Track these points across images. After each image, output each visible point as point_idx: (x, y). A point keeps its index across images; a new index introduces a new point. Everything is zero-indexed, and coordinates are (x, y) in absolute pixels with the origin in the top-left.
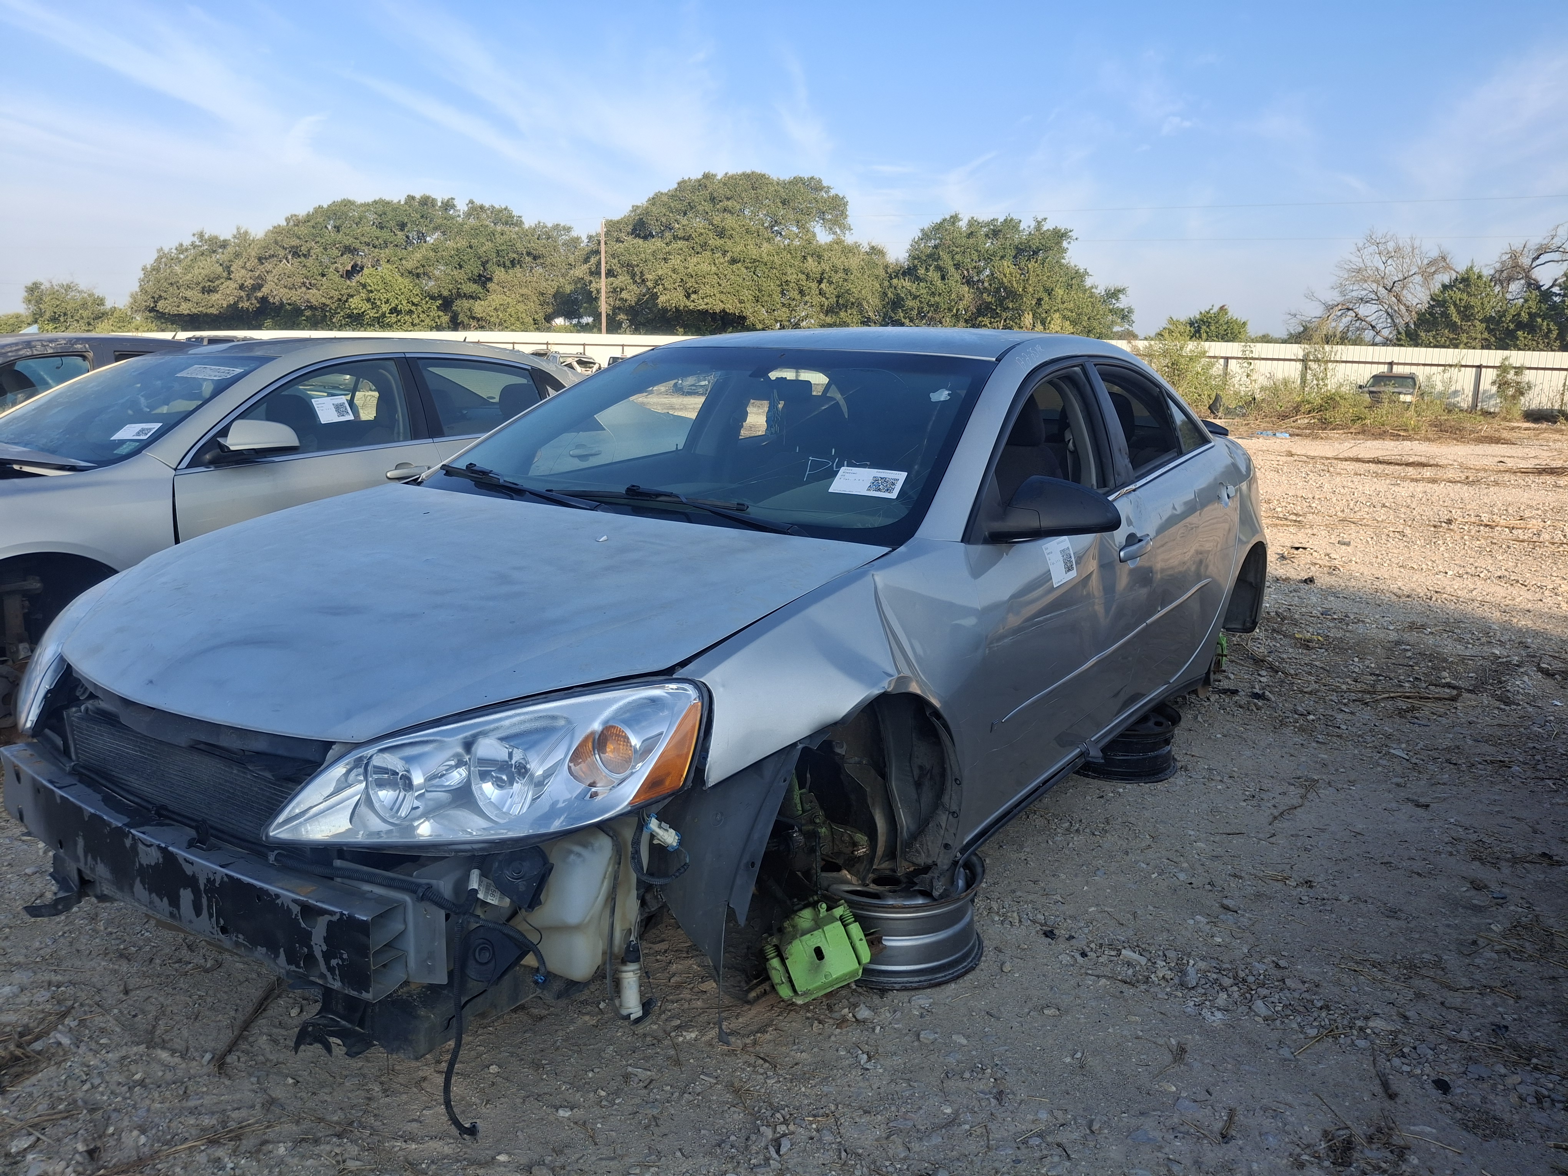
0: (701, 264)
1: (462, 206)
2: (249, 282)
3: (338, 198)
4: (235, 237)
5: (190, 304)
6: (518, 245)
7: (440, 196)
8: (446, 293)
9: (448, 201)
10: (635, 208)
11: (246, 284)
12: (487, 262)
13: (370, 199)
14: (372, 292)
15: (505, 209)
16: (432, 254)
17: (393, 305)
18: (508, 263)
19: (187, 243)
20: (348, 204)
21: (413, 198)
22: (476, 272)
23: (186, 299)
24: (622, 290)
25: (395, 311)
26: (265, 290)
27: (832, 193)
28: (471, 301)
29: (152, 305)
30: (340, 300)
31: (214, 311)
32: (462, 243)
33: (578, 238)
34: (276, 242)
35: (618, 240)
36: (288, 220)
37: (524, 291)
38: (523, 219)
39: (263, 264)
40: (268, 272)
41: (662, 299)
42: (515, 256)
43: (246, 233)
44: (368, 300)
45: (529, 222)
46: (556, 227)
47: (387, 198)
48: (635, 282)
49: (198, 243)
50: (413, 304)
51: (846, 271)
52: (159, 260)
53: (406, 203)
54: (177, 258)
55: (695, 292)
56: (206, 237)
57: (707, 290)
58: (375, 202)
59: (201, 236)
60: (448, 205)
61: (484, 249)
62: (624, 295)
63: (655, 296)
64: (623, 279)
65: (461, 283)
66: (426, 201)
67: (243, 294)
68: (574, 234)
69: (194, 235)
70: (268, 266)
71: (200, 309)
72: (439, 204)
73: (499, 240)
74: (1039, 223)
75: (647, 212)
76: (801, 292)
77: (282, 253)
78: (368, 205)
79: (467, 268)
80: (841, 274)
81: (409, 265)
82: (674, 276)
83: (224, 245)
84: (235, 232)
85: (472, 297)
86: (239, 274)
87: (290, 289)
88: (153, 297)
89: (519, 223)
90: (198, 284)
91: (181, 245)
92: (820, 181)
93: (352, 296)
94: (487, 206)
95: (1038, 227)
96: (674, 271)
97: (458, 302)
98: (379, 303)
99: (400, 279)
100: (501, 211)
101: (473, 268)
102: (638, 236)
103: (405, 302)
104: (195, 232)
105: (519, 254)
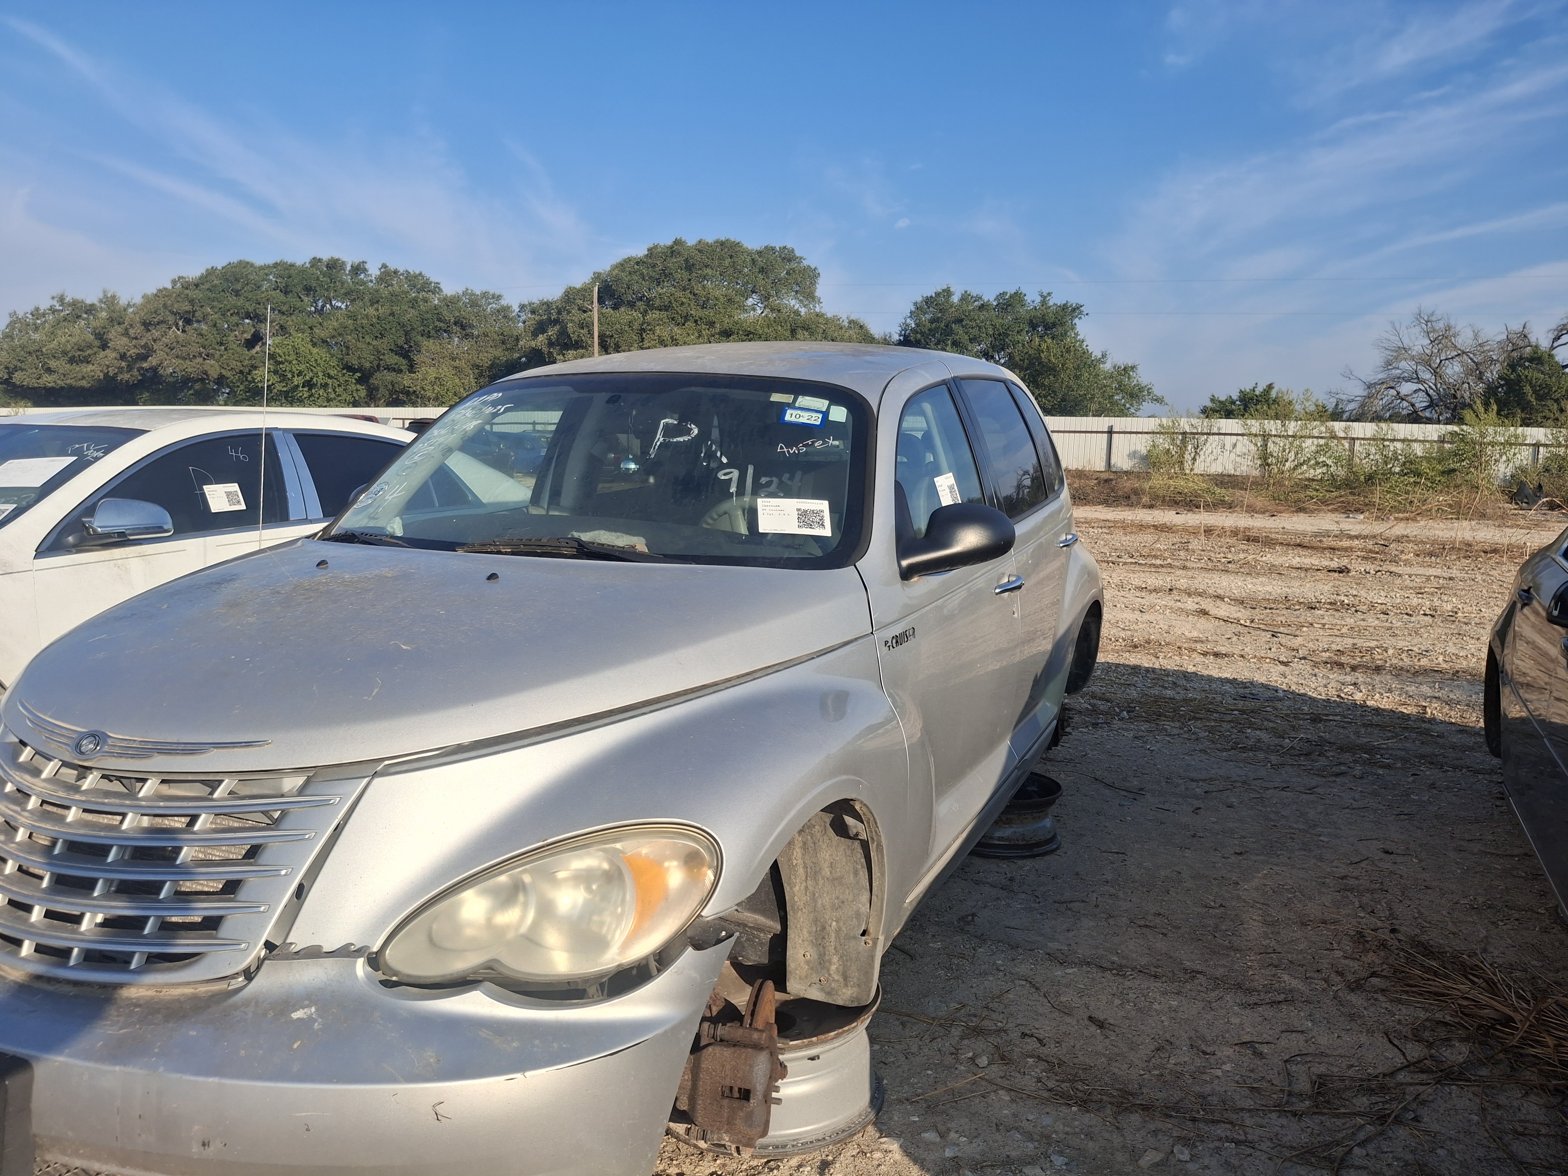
1: (374, 271)
2: (133, 352)
3: (234, 260)
4: (101, 301)
5: (55, 376)
6: (445, 313)
7: (350, 259)
8: (366, 365)
9: (359, 264)
11: (128, 354)
12: (412, 330)
13: (270, 261)
14: (282, 363)
15: (420, 274)
17: (308, 378)
18: (434, 332)
19: (44, 306)
20: (244, 265)
21: (320, 260)
22: (398, 343)
23: (49, 370)
25: (309, 384)
26: (153, 361)
27: (804, 263)
28: (394, 374)
29: (6, 376)
30: (241, 372)
31: (84, 383)
32: (383, 311)
34: (165, 306)
36: (174, 282)
37: (458, 363)
38: (442, 286)
39: (149, 330)
40: (155, 341)
42: (442, 324)
43: (114, 297)
46: (485, 295)
47: (289, 260)
49: (58, 307)
50: (330, 377)
52: (11, 325)
53: (312, 266)
54: (35, 324)
56: (68, 299)
58: (276, 265)
59: (61, 299)
60: (358, 269)
61: (407, 317)
65: (384, 354)
66: (334, 265)
67: (124, 364)
68: (504, 302)
70: (156, 333)
71: (68, 382)
72: (349, 268)
73: (422, 307)
74: (1045, 297)
75: (614, 281)
77: (171, 319)
78: (269, 267)
79: (389, 337)
83: (90, 310)
84: (101, 296)
85: (394, 370)
86: (119, 342)
87: (184, 359)
88: (7, 368)
89: (437, 289)
90: (65, 353)
91: (37, 309)
92: (791, 251)
94: (401, 271)
95: (1044, 302)
97: (378, 375)
98: (290, 376)
99: (314, 350)
100: (416, 276)
101: (395, 337)
102: (606, 305)
103: (320, 374)
104: (55, 295)
105: (447, 322)
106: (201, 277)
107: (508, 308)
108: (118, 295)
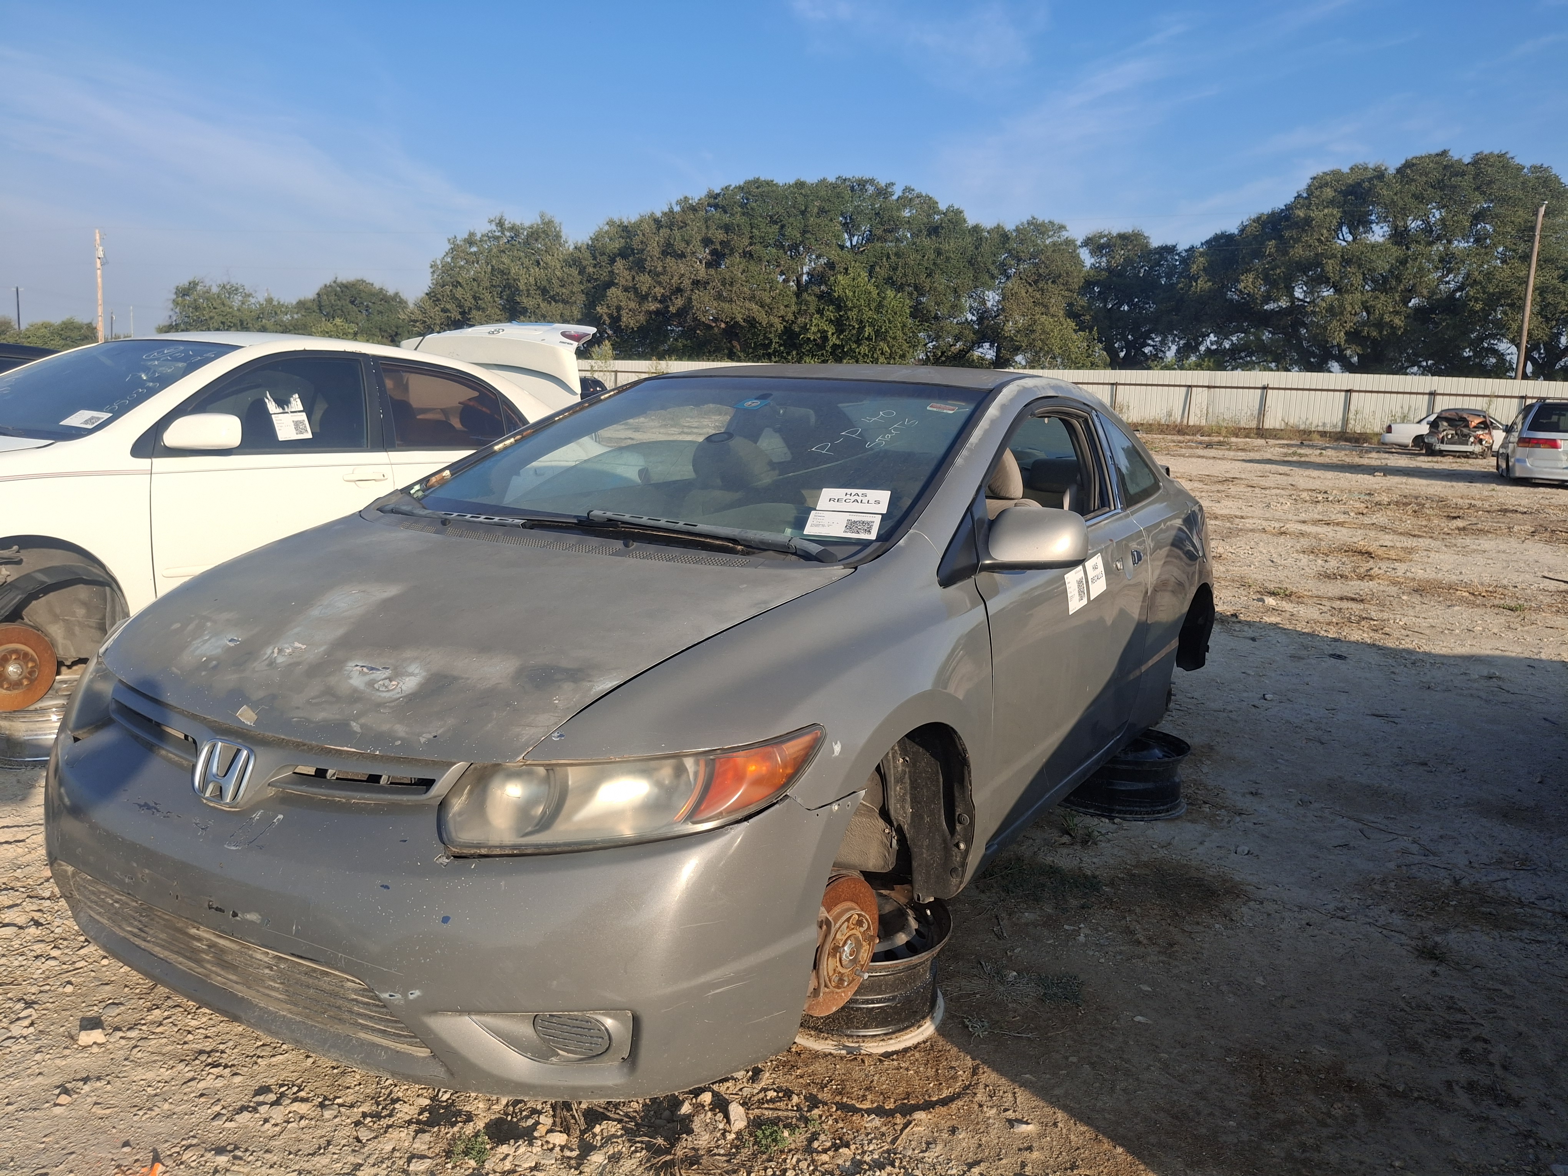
9: (886, 187)
19: (480, 231)
49: (496, 233)
59: (500, 224)
69: (491, 221)
91: (472, 234)
104: (492, 218)
107: (1069, 242)
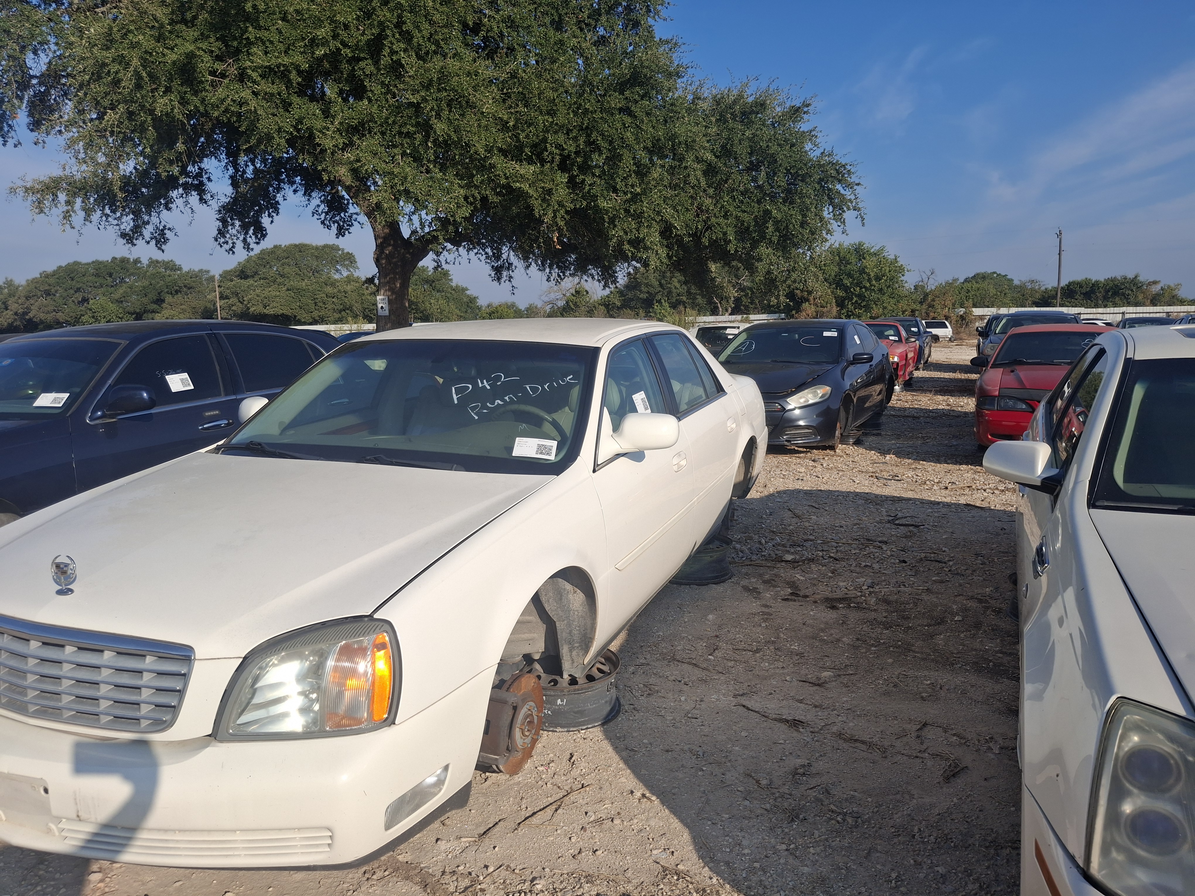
0: (272, 291)
1: (145, 261)
2: (21, 311)
3: (71, 261)
4: (4, 283)
6: (179, 282)
7: (131, 256)
8: (138, 311)
10: (239, 263)
11: (19, 312)
12: (162, 291)
13: (89, 260)
14: (95, 312)
15: (172, 261)
16: (129, 290)
18: (173, 292)
20: (76, 263)
21: (116, 258)
22: (155, 298)
24: (233, 305)
26: (30, 315)
27: (345, 251)
28: (153, 314)
30: (75, 317)
32: (146, 283)
33: (214, 276)
34: (35, 287)
35: (232, 280)
36: (41, 274)
37: (183, 307)
38: (182, 266)
39: (28, 300)
40: (32, 305)
41: (252, 309)
42: (177, 288)
43: (11, 280)
44: (93, 317)
45: (185, 269)
46: (201, 271)
47: (100, 259)
48: (239, 301)
50: (120, 318)
51: (346, 292)
53: (112, 262)
55: (269, 306)
57: (275, 304)
58: (93, 262)
60: (137, 261)
61: (159, 285)
62: (233, 308)
63: (248, 309)
64: (234, 300)
65: (146, 305)
66: (124, 260)
67: (17, 317)
68: (211, 273)
70: (32, 301)
72: (132, 261)
73: (168, 279)
75: (245, 266)
76: (324, 303)
77: (39, 293)
78: (89, 264)
79: (150, 296)
80: (343, 294)
81: (117, 296)
82: (257, 298)
84: (4, 280)
85: (153, 312)
86: (14, 306)
87: (46, 313)
89: (180, 269)
92: (338, 246)
93: (84, 315)
94: (161, 261)
96: (258, 296)
97: (146, 315)
98: (99, 318)
99: (111, 305)
100: (168, 263)
101: (153, 296)
102: (241, 278)
103: (114, 317)
105: (179, 287)
106: (54, 271)
108: (14, 279)
